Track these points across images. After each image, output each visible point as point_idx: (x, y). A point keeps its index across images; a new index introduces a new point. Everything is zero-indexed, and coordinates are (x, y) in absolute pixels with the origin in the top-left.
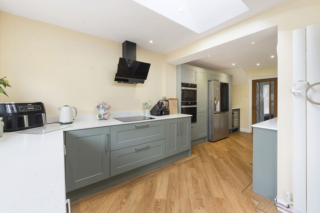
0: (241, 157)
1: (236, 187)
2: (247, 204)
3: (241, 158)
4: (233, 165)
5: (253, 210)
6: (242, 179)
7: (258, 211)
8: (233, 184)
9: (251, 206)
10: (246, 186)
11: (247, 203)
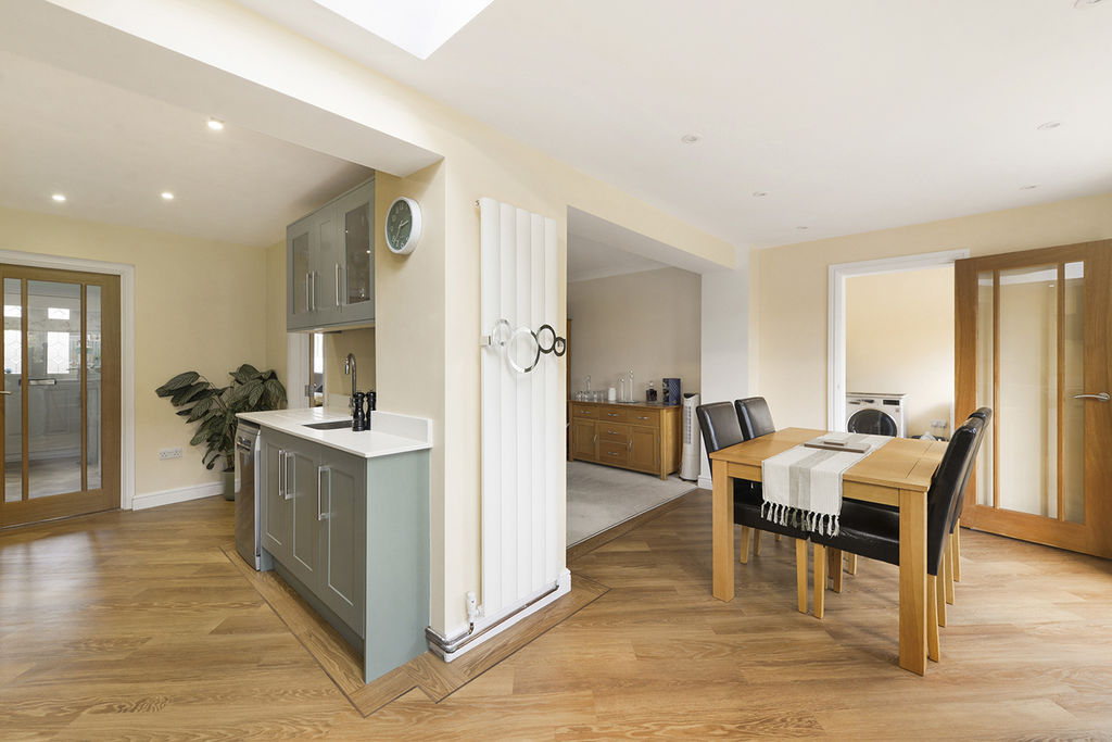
0: (143, 642)
1: (327, 725)
2: (419, 721)
3: (149, 643)
4: (179, 688)
5: (445, 713)
6: (295, 692)
7: (449, 704)
8: (309, 729)
9: (427, 714)
10: (337, 691)
11: (414, 719)
